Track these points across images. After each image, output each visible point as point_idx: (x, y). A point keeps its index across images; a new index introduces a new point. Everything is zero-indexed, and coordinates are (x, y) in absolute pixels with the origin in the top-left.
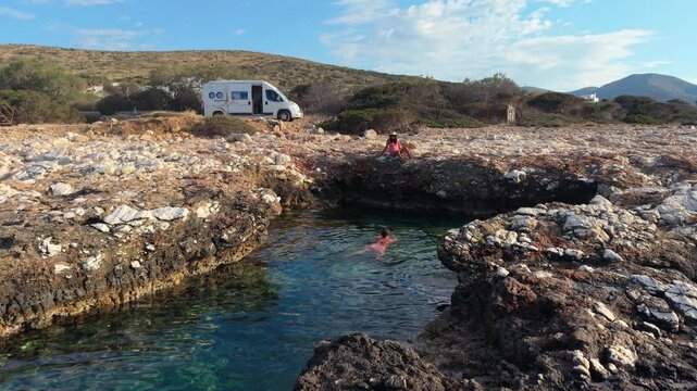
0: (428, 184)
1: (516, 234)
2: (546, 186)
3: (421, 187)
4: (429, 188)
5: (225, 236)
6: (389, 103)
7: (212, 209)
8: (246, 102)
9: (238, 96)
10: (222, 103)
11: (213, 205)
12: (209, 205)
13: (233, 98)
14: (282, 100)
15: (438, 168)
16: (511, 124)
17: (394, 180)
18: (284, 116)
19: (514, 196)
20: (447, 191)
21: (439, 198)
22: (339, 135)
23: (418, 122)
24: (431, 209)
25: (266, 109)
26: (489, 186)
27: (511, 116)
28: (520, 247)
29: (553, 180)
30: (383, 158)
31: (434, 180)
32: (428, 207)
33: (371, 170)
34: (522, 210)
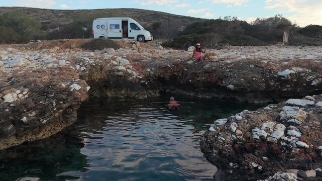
0: (222, 80)
1: (284, 127)
2: (311, 82)
3: (217, 82)
4: (222, 83)
5: (25, 119)
6: (206, 31)
7: (20, 96)
8: (118, 30)
9: (114, 27)
10: (104, 31)
11: (21, 93)
12: (18, 92)
13: (111, 28)
14: (139, 29)
15: (229, 68)
16: (286, 44)
17: (198, 77)
18: (141, 39)
19: (286, 89)
20: (235, 85)
21: (229, 90)
22: (172, 50)
23: (223, 42)
24: (224, 98)
25: (130, 35)
26: (267, 81)
27: (286, 39)
28: (288, 142)
29: (317, 77)
30: (192, 61)
31: (226, 77)
32: (221, 96)
33: (183, 70)
34: (291, 101)
